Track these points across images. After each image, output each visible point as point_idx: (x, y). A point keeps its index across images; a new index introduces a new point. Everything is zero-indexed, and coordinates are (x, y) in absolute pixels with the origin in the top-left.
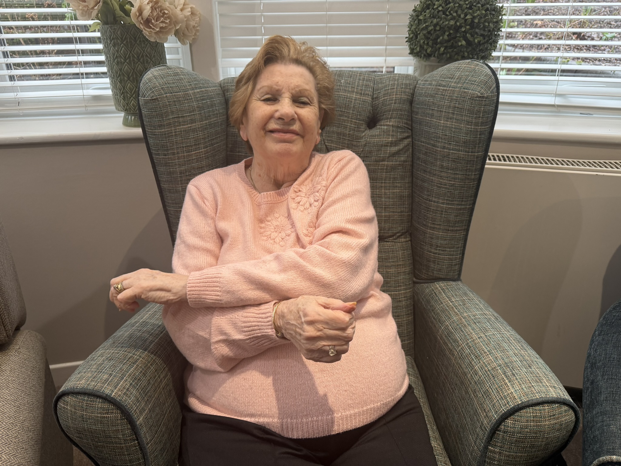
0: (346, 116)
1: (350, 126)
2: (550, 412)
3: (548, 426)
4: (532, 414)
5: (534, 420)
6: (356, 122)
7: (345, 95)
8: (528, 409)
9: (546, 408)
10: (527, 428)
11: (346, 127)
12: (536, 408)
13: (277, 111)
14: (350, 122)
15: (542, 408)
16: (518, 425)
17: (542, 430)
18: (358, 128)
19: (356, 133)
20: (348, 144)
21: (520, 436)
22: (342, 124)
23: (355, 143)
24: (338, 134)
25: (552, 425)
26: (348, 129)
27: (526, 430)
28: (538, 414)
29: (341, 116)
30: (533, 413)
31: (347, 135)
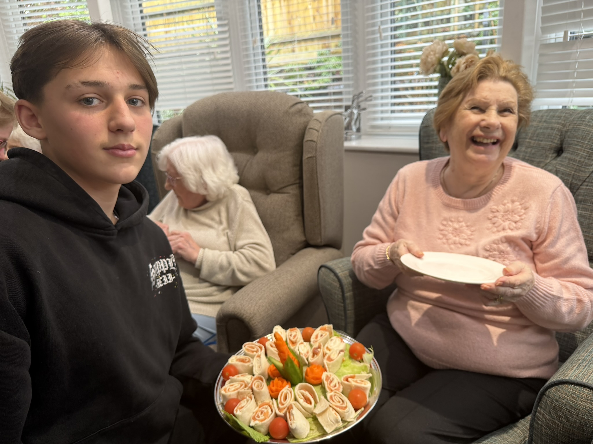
0: (580, 146)
1: (582, 154)
2: (589, 396)
3: (584, 407)
4: (571, 390)
5: (571, 396)
6: (588, 152)
7: (585, 129)
8: (570, 385)
9: (586, 391)
10: (564, 399)
11: (578, 155)
12: (577, 387)
13: (483, 120)
14: (583, 151)
15: (582, 390)
16: (558, 394)
17: (577, 408)
18: (589, 156)
19: (586, 161)
20: (576, 169)
21: (557, 404)
22: (575, 152)
23: (583, 169)
24: (570, 159)
25: (587, 408)
26: (579, 157)
27: (563, 401)
28: (576, 393)
29: (576, 145)
30: (573, 390)
31: (577, 162)
